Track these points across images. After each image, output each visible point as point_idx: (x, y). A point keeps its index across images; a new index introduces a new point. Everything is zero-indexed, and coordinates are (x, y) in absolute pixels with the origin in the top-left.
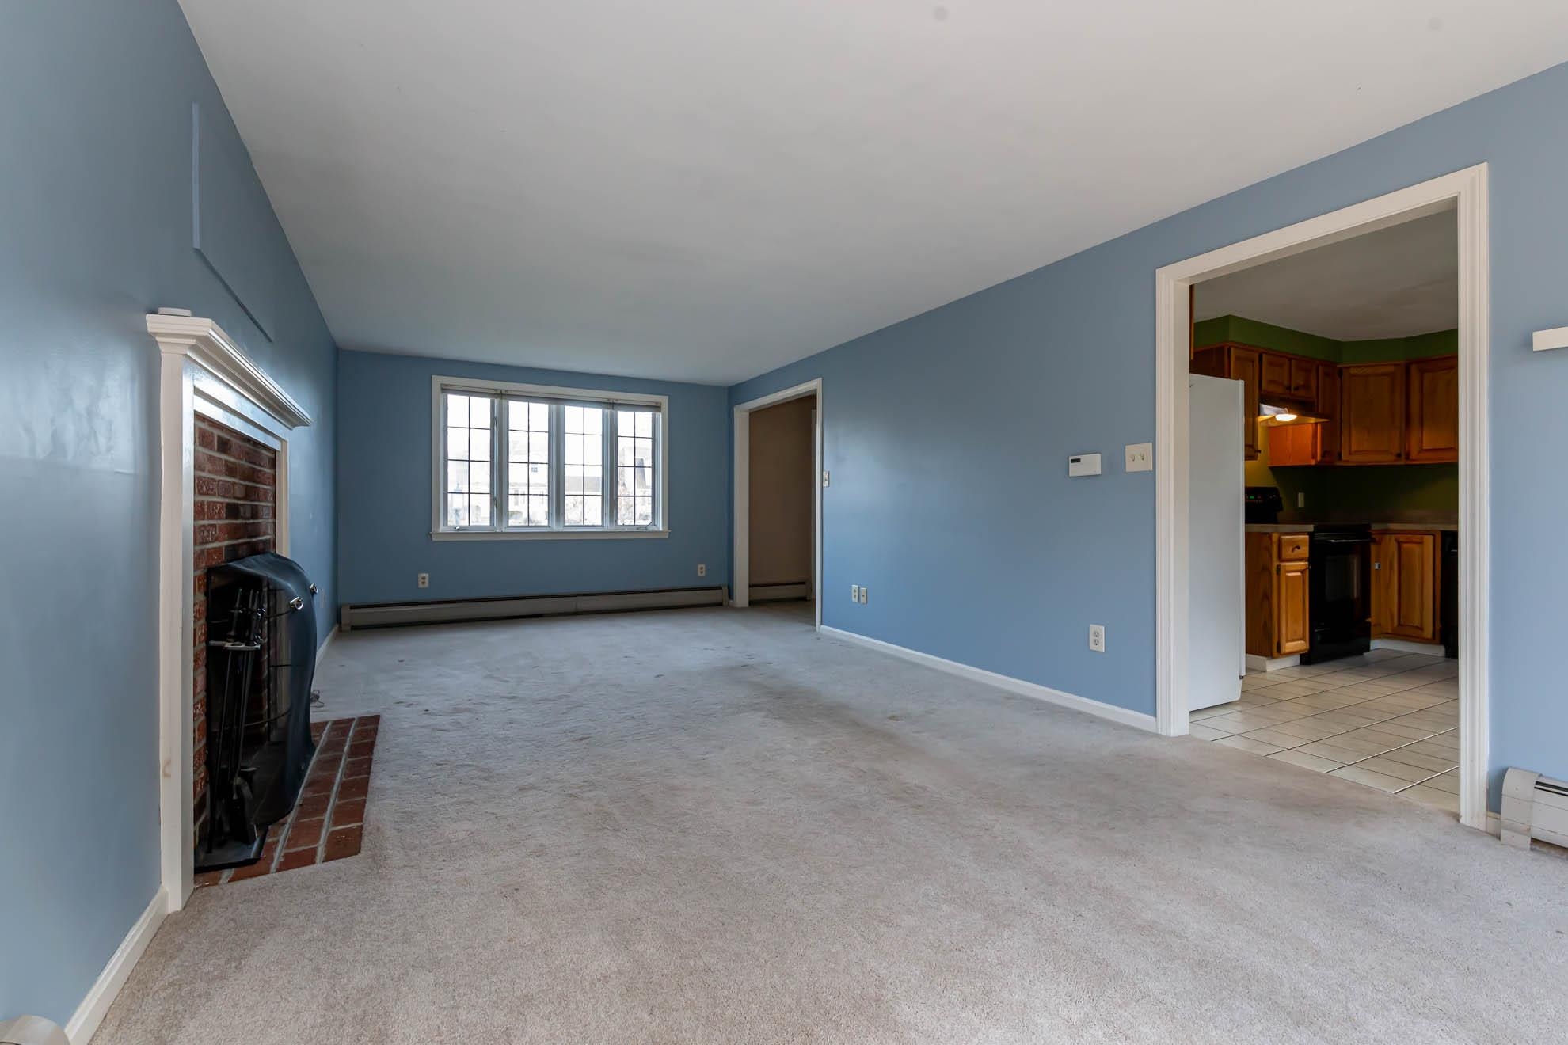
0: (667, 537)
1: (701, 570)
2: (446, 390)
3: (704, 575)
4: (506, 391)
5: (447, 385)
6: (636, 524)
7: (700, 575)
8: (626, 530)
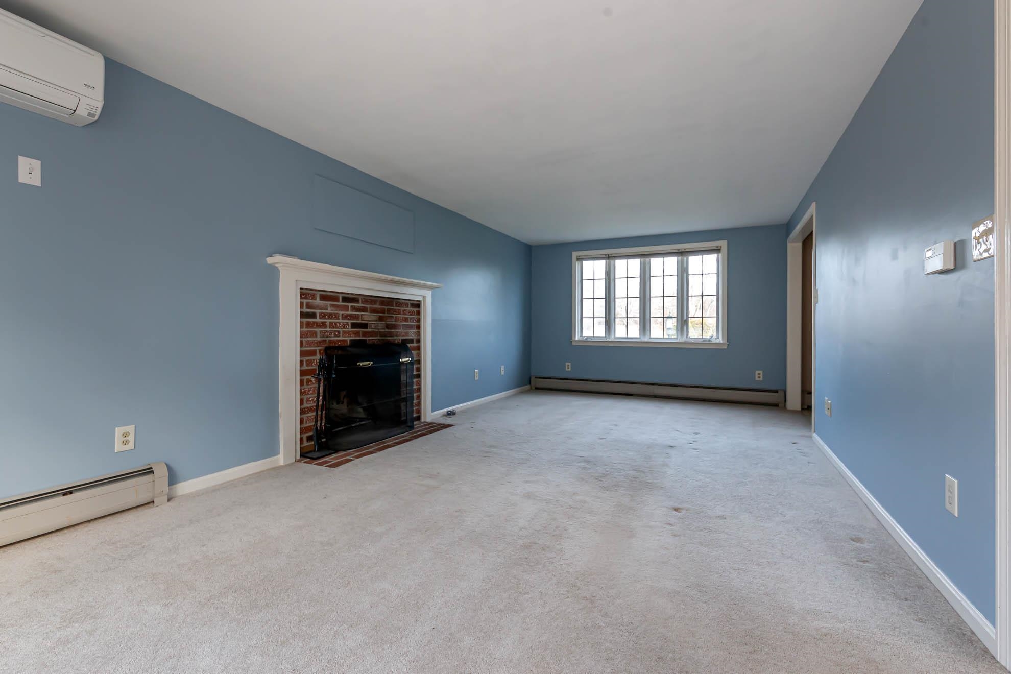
0: (726, 348)
1: (759, 375)
2: (580, 259)
3: (761, 379)
4: (611, 254)
5: (579, 256)
6: (704, 337)
7: (757, 379)
8: (693, 342)
